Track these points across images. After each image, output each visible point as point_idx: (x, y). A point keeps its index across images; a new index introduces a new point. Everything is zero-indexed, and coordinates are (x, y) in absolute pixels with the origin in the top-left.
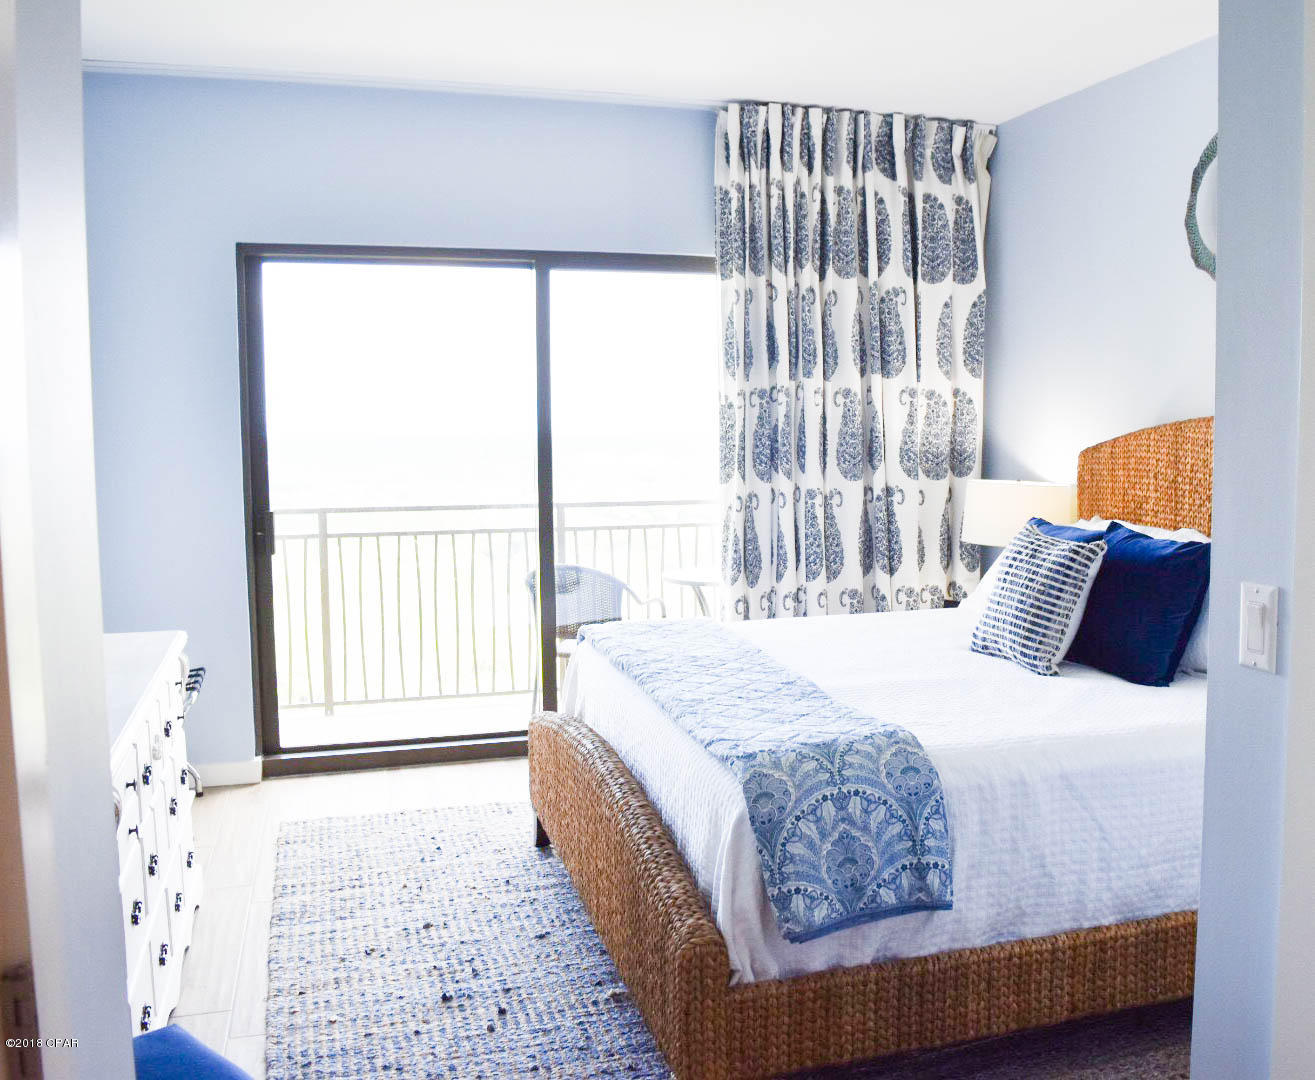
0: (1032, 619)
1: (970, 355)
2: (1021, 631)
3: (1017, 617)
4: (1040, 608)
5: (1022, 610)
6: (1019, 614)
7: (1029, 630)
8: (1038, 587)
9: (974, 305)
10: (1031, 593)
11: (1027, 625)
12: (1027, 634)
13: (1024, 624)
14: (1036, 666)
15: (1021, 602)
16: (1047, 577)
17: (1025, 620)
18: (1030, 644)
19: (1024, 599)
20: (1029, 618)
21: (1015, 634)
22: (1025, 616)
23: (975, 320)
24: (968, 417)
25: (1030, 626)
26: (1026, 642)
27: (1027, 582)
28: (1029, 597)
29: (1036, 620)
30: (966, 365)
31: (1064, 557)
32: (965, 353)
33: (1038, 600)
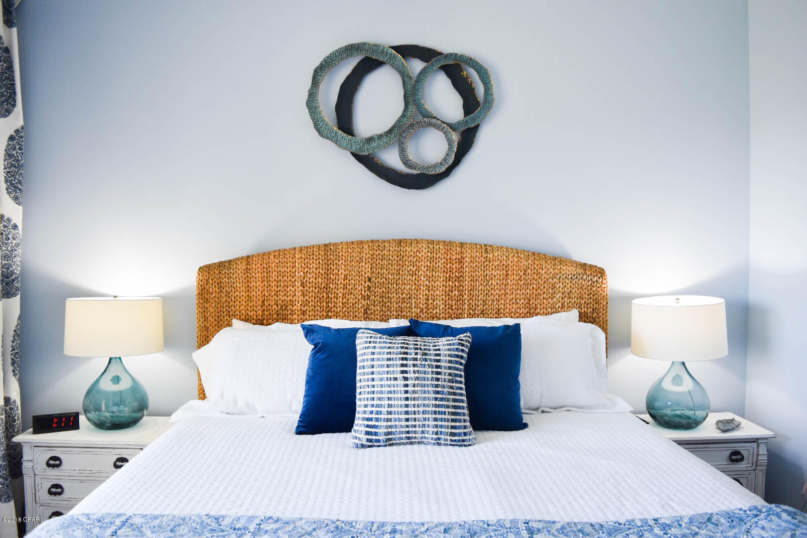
0: (454, 404)
1: (12, 184)
2: (446, 417)
3: (438, 406)
4: (455, 394)
5: (442, 399)
6: (441, 403)
7: (453, 414)
8: (447, 377)
9: (11, 138)
10: (443, 383)
11: (451, 410)
12: (453, 417)
13: (447, 410)
14: (463, 441)
15: (437, 392)
16: (450, 368)
17: (448, 407)
18: (457, 424)
19: (440, 389)
20: (451, 403)
21: (441, 420)
22: (446, 403)
23: (14, 152)
24: (14, 242)
25: (453, 410)
26: (453, 424)
27: (435, 376)
28: (444, 387)
29: (456, 404)
30: (9, 193)
31: (457, 349)
32: (6, 181)
33: (452, 388)
